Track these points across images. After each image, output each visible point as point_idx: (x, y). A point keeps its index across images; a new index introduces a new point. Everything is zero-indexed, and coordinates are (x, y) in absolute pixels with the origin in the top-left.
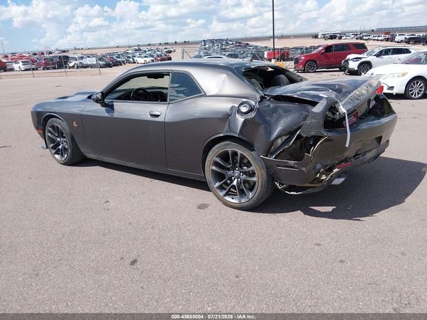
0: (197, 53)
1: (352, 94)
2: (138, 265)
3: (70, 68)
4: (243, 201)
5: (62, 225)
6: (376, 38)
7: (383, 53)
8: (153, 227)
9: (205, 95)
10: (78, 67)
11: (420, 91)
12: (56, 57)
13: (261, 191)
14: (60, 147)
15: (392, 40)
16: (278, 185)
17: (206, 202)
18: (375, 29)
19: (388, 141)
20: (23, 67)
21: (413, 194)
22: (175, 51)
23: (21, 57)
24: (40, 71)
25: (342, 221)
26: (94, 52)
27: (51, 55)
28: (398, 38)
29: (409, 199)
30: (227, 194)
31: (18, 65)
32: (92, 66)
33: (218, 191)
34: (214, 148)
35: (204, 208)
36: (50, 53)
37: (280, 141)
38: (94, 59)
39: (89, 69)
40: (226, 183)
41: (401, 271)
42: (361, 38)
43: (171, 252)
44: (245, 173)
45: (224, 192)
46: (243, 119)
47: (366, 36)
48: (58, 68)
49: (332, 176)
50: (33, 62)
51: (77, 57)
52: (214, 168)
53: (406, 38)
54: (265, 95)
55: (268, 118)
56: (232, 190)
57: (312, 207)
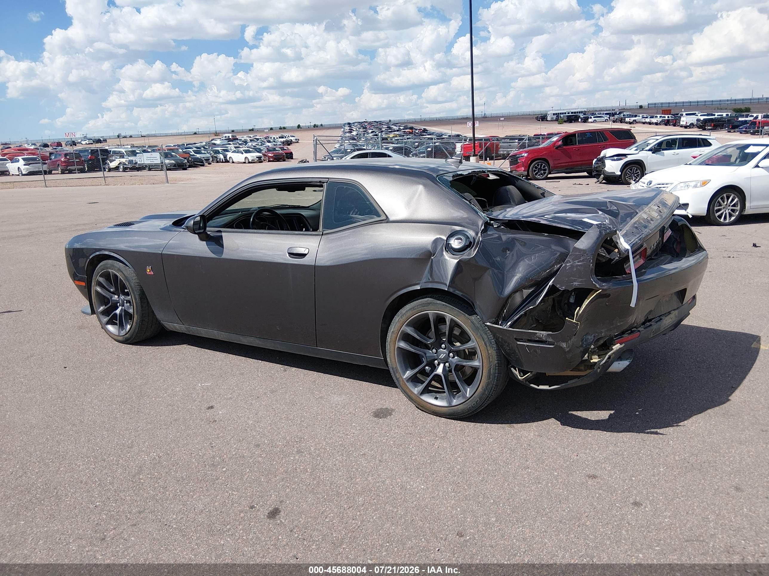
0: (337, 146)
1: (635, 219)
2: (282, 517)
3: (110, 170)
4: (455, 402)
5: (135, 449)
6: (648, 120)
7: (664, 146)
8: (299, 452)
9: (387, 220)
10: (125, 170)
11: (733, 211)
12: (86, 151)
13: (488, 384)
14: (118, 311)
15: (675, 122)
16: (517, 373)
17: (388, 404)
18: (645, 104)
19: (694, 297)
20: (25, 169)
21: (741, 387)
22: (297, 141)
23: (21, 150)
24: (57, 177)
25: (629, 435)
26: (152, 142)
27: (75, 148)
28: (685, 120)
29: (737, 396)
30: (426, 391)
31: (15, 165)
32: (150, 168)
33: (410, 385)
34: (403, 311)
35: (385, 416)
36: (74, 144)
37: (518, 299)
38: (157, 155)
39: (145, 173)
40: (423, 372)
41: (739, 518)
42: (622, 121)
43: (338, 494)
44: (458, 353)
45: (421, 387)
46: (456, 261)
47: (630, 116)
48: (90, 170)
49: (609, 358)
50: (44, 159)
51: (123, 150)
52: (403, 345)
53: (698, 120)
54: (491, 219)
55: (498, 259)
56: (433, 383)
57: (575, 413)
